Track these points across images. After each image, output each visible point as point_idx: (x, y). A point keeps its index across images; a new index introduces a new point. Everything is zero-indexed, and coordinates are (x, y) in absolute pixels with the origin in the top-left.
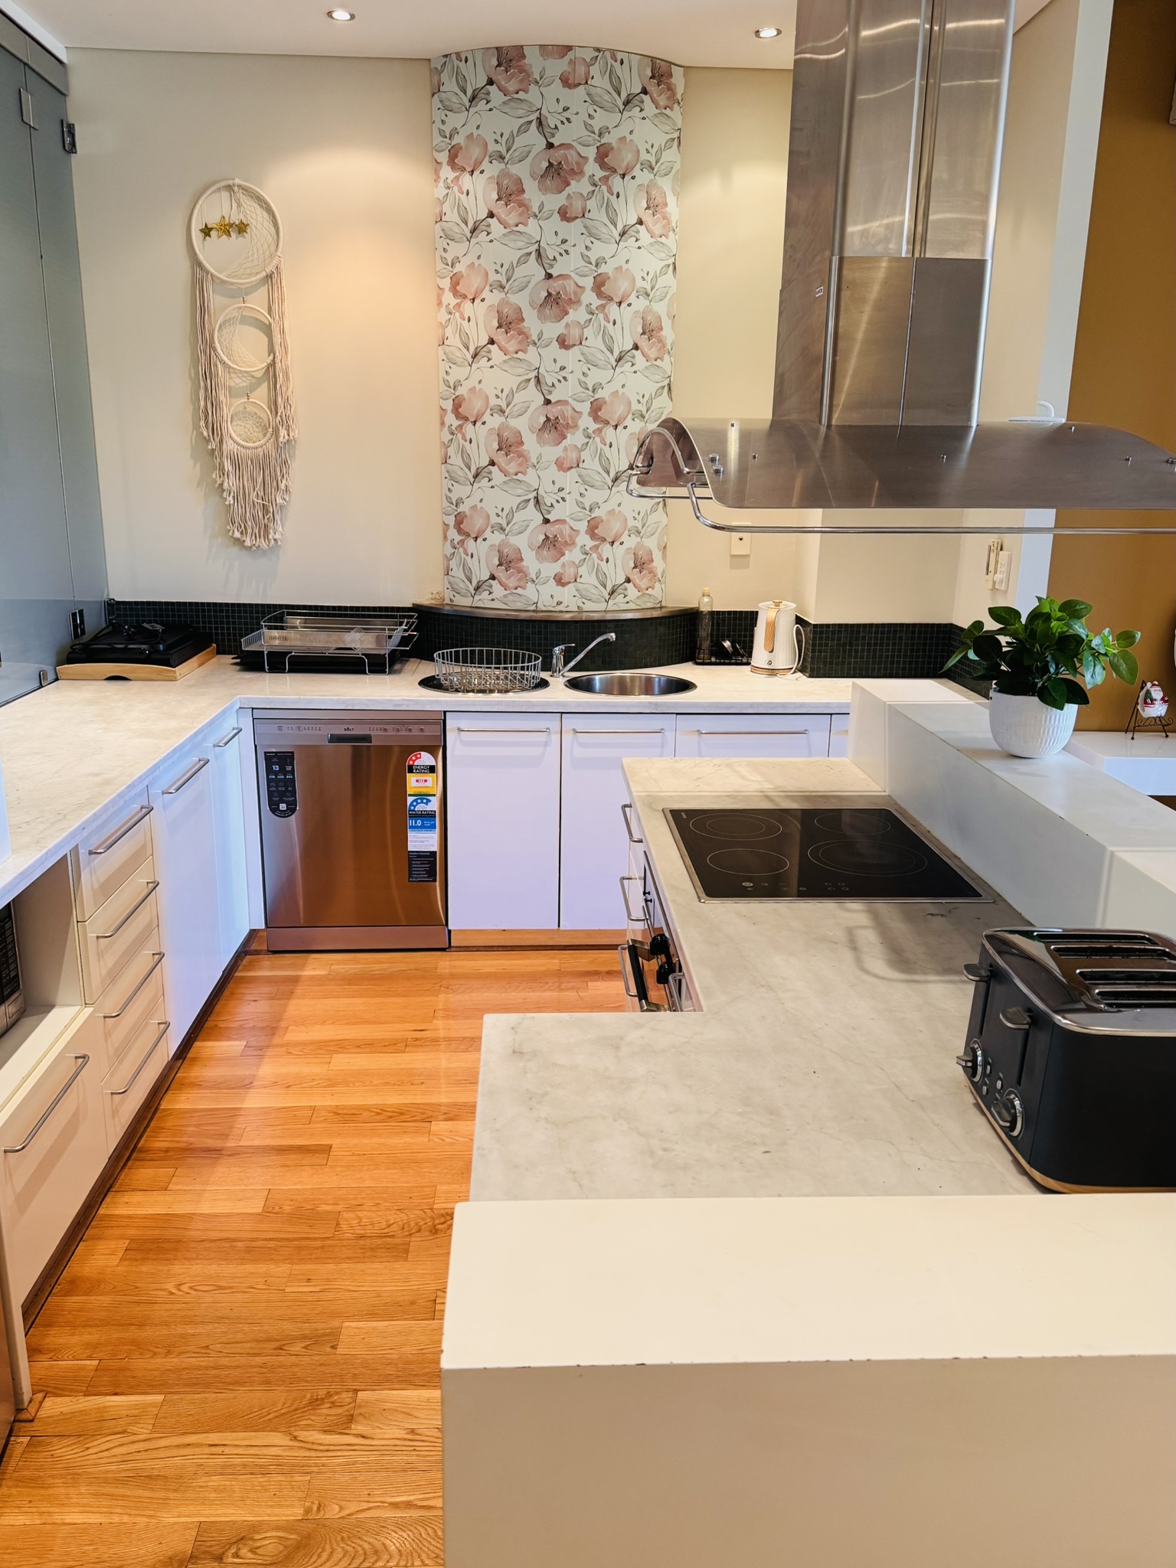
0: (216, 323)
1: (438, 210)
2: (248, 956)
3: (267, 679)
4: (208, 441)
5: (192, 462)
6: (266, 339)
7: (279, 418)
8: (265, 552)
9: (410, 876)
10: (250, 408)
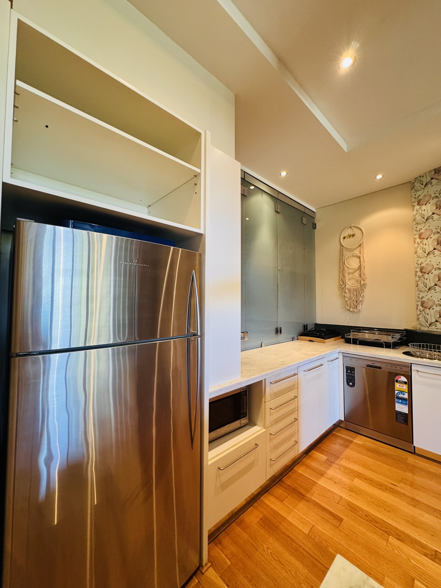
0: (346, 257)
1: (414, 218)
2: (338, 428)
3: (352, 346)
4: (342, 285)
5: (338, 291)
6: (359, 260)
7: (361, 278)
8: (356, 313)
9: (397, 419)
10: (354, 277)
